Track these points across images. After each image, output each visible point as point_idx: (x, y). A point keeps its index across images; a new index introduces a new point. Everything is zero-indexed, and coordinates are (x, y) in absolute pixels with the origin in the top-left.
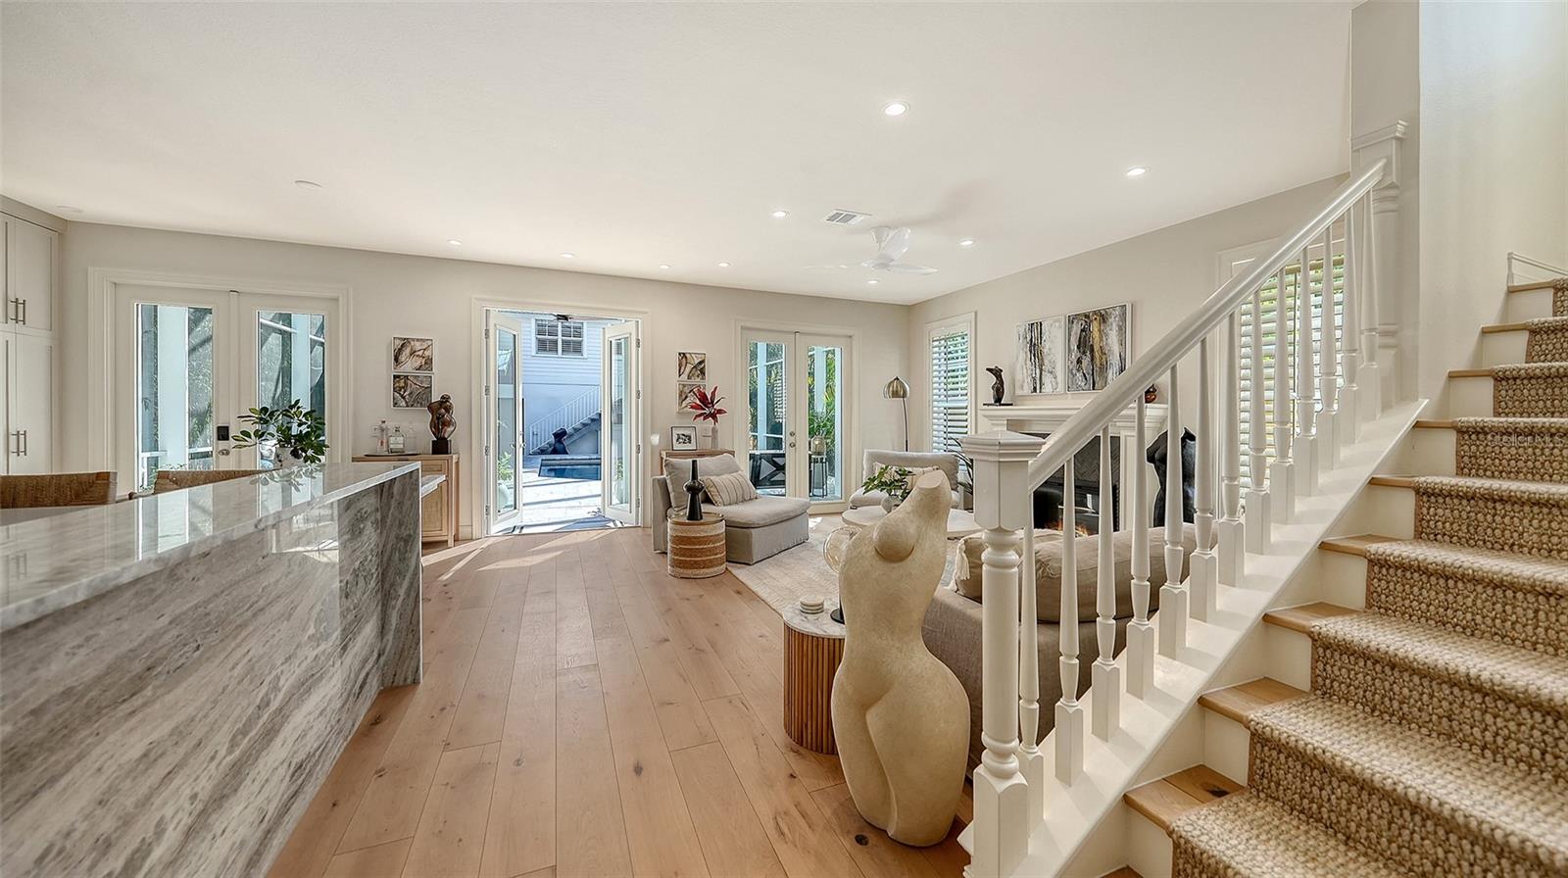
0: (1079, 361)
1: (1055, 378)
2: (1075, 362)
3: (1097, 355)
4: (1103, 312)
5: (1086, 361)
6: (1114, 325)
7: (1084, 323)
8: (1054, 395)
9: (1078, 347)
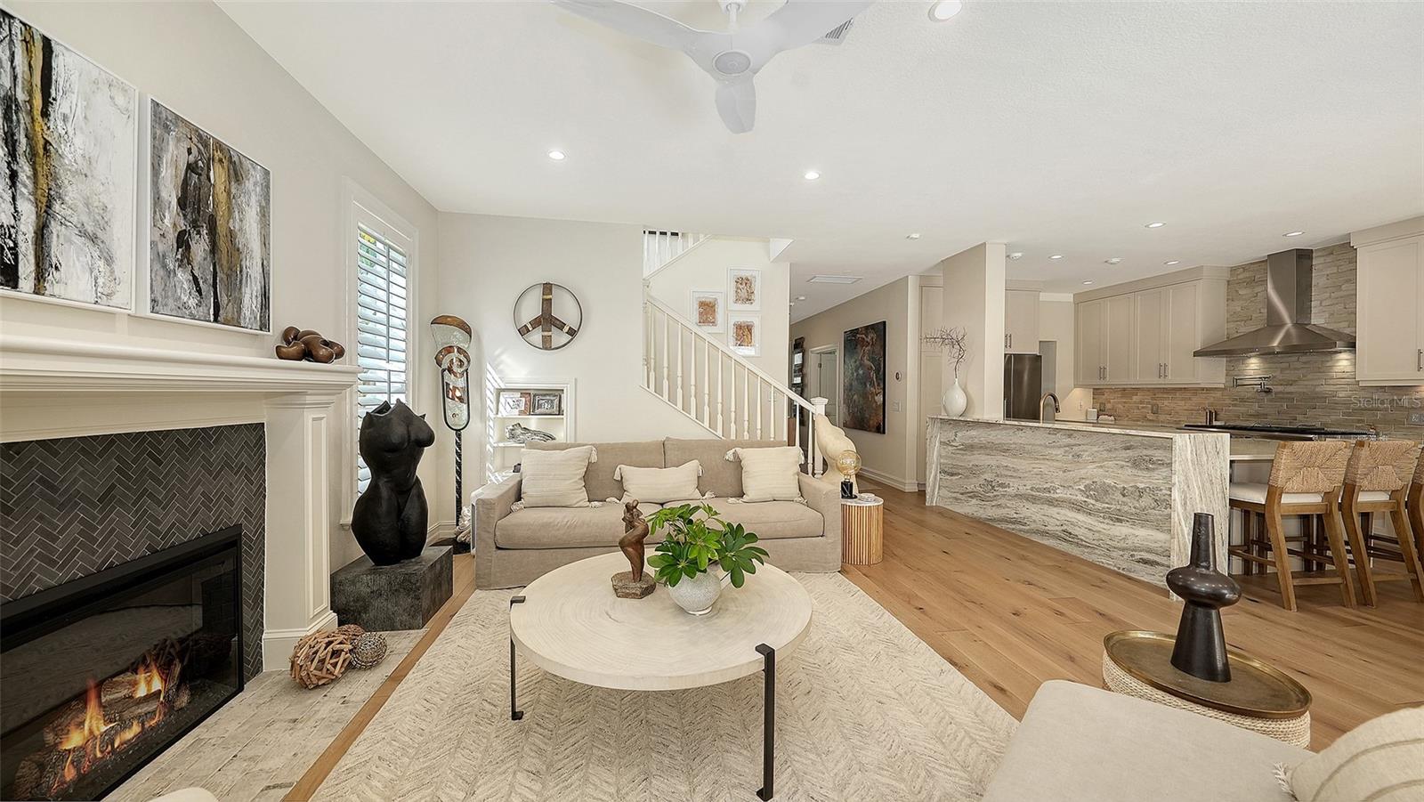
0: (183, 241)
1: (109, 261)
2: (172, 237)
3: (223, 244)
4: (235, 159)
5: (200, 247)
6: (254, 199)
7: (194, 150)
8: (98, 314)
9: (182, 203)
